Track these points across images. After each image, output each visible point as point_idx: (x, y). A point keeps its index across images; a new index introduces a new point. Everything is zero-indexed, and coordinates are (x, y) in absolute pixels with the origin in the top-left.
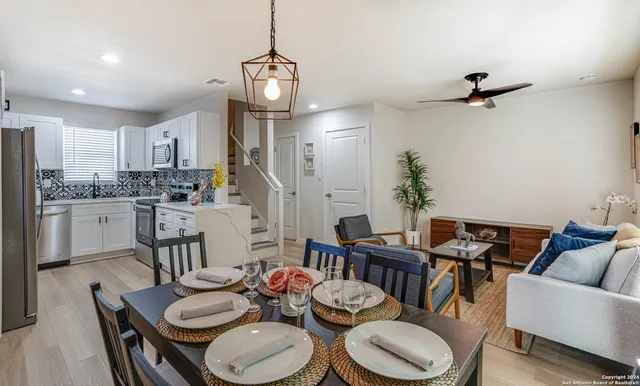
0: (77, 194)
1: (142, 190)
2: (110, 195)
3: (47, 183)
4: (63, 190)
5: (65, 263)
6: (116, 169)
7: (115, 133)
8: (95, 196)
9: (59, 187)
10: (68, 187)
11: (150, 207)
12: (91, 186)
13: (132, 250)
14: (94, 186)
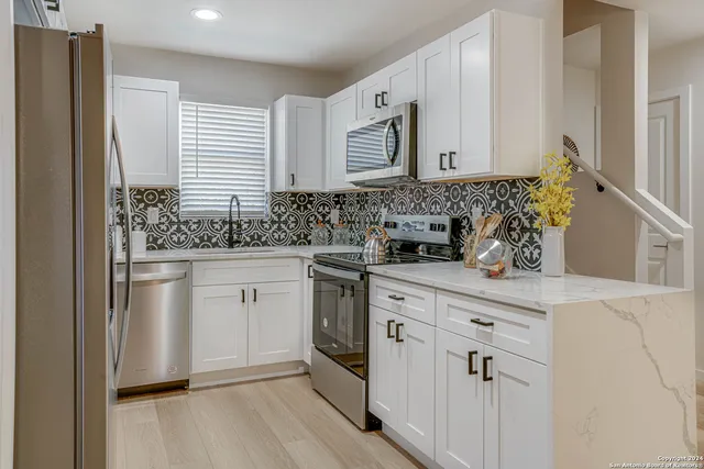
0: (202, 239)
1: (318, 231)
2: (256, 241)
3: (153, 215)
4: (179, 230)
5: (180, 386)
6: (268, 189)
7: (267, 114)
8: (231, 243)
9: (172, 223)
10: (186, 223)
11: (355, 276)
12: (224, 222)
13: (302, 363)
14: (231, 223)
